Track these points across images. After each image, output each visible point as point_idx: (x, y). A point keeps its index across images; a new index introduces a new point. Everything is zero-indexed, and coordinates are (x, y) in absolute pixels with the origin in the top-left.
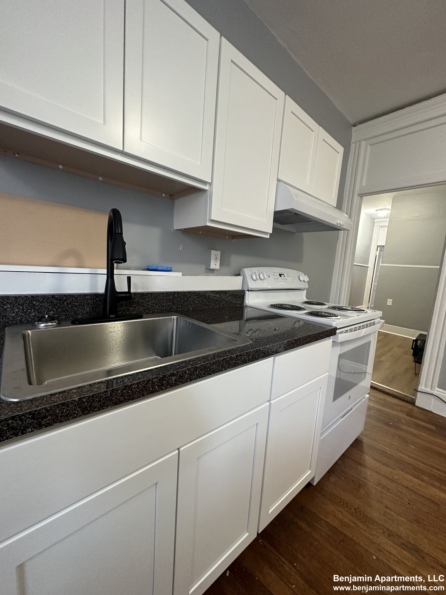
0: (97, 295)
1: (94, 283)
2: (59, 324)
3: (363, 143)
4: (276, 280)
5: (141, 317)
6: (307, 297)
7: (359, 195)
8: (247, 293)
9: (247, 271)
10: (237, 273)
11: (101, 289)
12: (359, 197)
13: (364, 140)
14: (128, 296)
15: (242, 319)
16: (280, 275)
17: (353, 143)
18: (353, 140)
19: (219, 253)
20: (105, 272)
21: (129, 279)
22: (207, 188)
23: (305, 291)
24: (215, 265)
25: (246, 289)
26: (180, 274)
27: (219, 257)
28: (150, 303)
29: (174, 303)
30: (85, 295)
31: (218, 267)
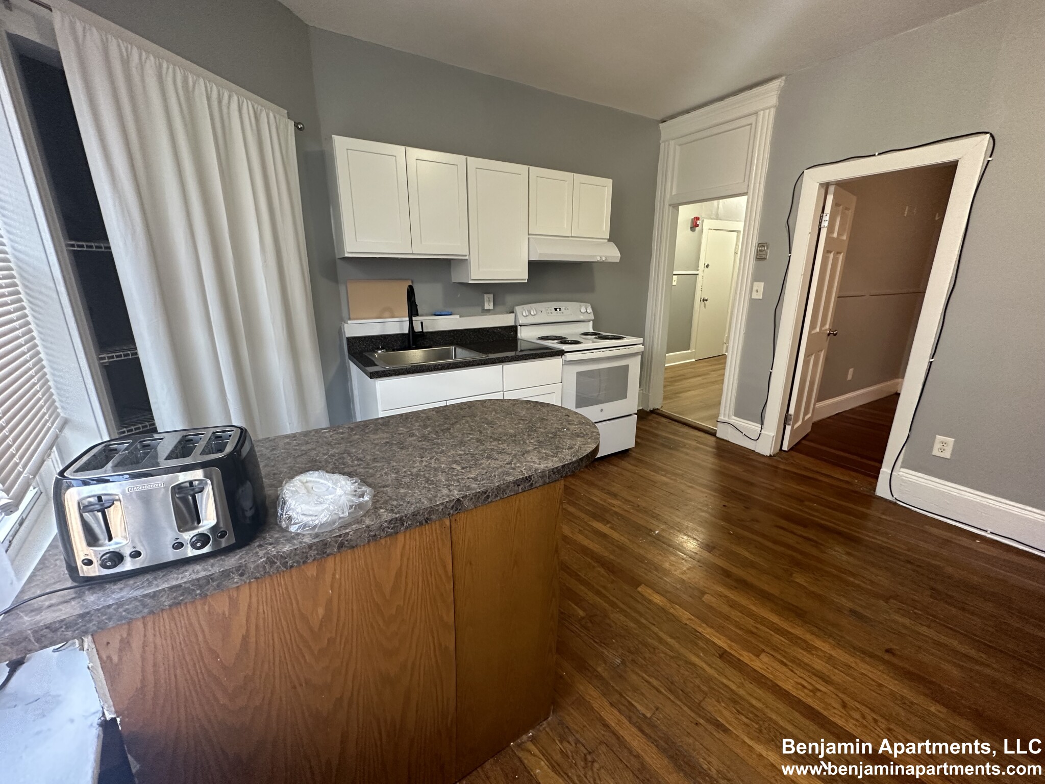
0: (403, 335)
1: (401, 327)
2: (387, 351)
3: (672, 143)
4: (550, 314)
5: (431, 347)
6: (594, 329)
7: (670, 205)
8: (519, 327)
9: (518, 309)
10: (511, 311)
11: (406, 331)
12: (671, 208)
13: (673, 140)
14: (422, 334)
15: (517, 350)
16: (556, 309)
17: (664, 142)
18: (662, 139)
19: (491, 296)
20: (407, 319)
21: (422, 323)
22: (467, 258)
23: (591, 322)
24: (489, 306)
25: (518, 324)
26: (458, 316)
27: (492, 299)
28: (437, 339)
29: (454, 338)
30: (397, 335)
31: (491, 307)
